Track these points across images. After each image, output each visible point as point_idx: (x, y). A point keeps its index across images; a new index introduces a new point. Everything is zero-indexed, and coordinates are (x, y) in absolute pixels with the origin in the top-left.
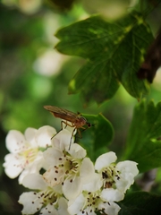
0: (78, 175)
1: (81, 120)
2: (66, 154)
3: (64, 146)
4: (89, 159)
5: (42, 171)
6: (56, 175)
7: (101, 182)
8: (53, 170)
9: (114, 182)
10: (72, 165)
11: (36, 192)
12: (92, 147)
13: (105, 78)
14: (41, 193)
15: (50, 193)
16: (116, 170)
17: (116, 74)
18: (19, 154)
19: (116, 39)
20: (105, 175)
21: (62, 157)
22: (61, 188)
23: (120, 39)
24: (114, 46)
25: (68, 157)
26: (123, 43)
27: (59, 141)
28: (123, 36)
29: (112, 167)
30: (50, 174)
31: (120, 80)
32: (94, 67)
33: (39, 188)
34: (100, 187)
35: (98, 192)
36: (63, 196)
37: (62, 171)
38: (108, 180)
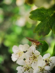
0: (37, 61)
4: (41, 56)
5: (25, 59)
6: (29, 61)
7: (45, 63)
8: (29, 59)
9: (49, 64)
10: (35, 57)
11: (22, 66)
14: (24, 67)
15: (27, 67)
17: (50, 27)
18: (17, 53)
19: (51, 15)
20: (46, 61)
21: (32, 55)
22: (31, 65)
23: (52, 15)
24: (50, 17)
25: (34, 55)
26: (53, 16)
27: (31, 49)
28: (53, 14)
29: (49, 58)
30: (27, 60)
31: (51, 29)
32: (42, 24)
33: (23, 65)
34: (44, 65)
35: (44, 67)
36: (32, 68)
37: (31, 59)
38: (47, 63)
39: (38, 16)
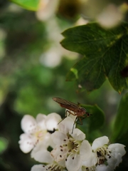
0: (78, 153)
1: (82, 110)
2: (69, 136)
3: (68, 130)
4: (87, 142)
5: (50, 149)
6: (61, 153)
8: (59, 149)
9: (106, 159)
11: (45, 164)
12: (87, 130)
13: (96, 72)
14: (48, 166)
15: (56, 166)
16: (108, 151)
17: (105, 70)
18: (32, 134)
19: (109, 43)
20: (99, 154)
21: (67, 139)
22: (64, 163)
23: (111, 43)
24: (106, 48)
25: (71, 139)
26: (113, 47)
27: (64, 126)
28: (114, 42)
29: (105, 148)
30: (56, 152)
33: (47, 162)
34: (95, 163)
35: (93, 167)
36: (66, 169)
37: (65, 150)
38: (101, 158)
39: (80, 42)
